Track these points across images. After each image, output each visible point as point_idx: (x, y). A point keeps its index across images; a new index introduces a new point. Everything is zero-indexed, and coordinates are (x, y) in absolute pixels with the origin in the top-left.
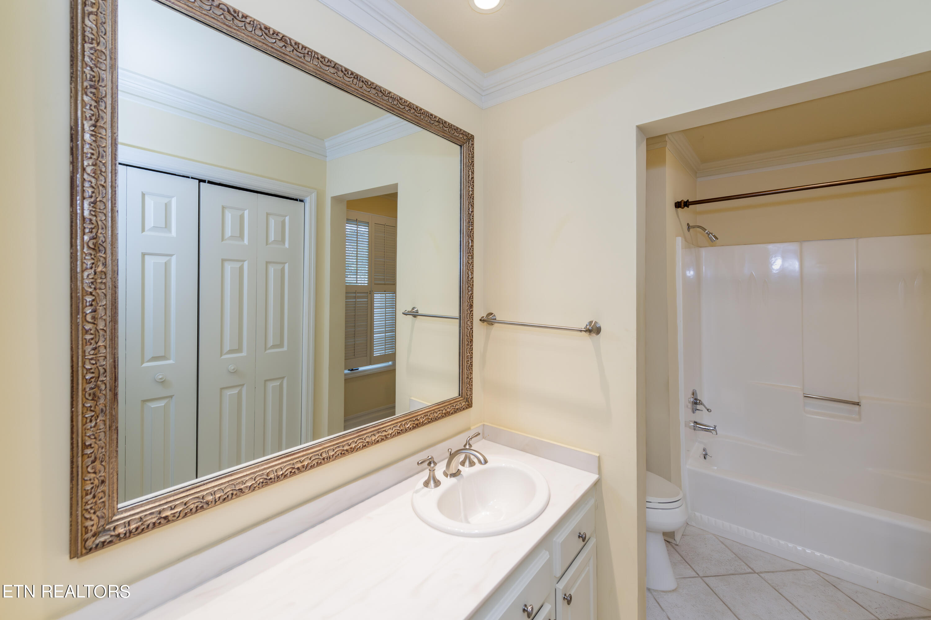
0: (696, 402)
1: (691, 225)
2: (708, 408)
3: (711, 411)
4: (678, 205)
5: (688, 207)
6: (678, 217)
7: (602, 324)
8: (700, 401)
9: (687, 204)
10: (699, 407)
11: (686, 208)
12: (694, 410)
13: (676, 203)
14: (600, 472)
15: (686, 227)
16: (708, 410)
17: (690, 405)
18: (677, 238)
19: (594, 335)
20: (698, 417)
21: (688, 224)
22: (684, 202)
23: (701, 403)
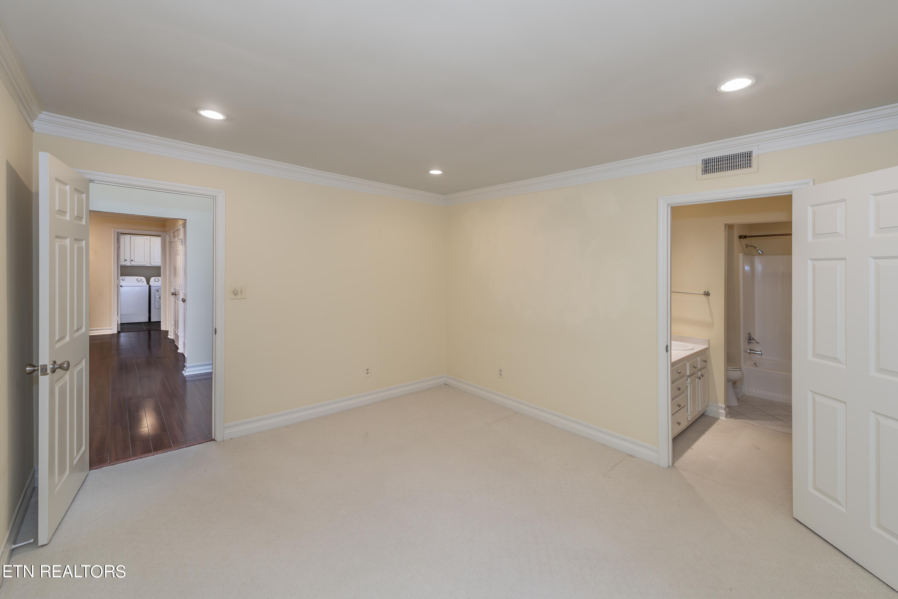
0: (750, 339)
1: (748, 245)
2: (757, 341)
3: (759, 343)
4: (740, 237)
5: (746, 238)
6: (741, 243)
7: (710, 292)
8: (753, 338)
9: (745, 237)
10: (752, 341)
11: (745, 239)
12: (749, 343)
13: (739, 236)
14: (709, 345)
15: (745, 246)
16: (757, 343)
17: (747, 341)
18: (740, 254)
19: (707, 296)
20: (751, 346)
21: (746, 244)
22: (744, 236)
23: (753, 339)
